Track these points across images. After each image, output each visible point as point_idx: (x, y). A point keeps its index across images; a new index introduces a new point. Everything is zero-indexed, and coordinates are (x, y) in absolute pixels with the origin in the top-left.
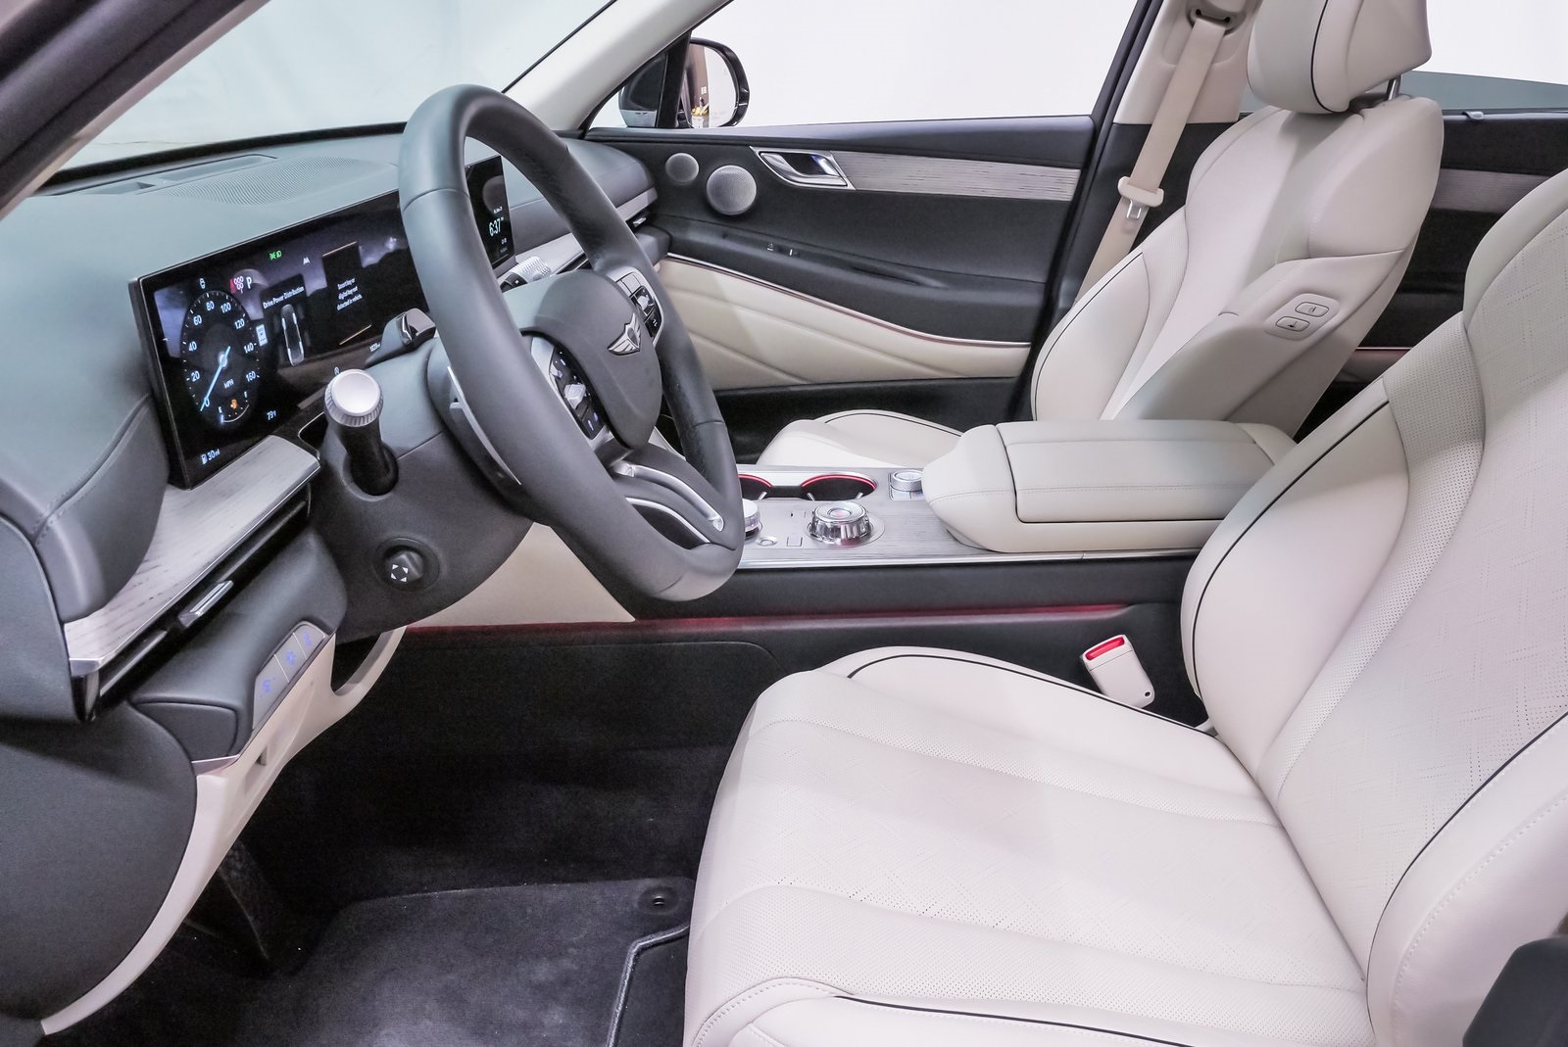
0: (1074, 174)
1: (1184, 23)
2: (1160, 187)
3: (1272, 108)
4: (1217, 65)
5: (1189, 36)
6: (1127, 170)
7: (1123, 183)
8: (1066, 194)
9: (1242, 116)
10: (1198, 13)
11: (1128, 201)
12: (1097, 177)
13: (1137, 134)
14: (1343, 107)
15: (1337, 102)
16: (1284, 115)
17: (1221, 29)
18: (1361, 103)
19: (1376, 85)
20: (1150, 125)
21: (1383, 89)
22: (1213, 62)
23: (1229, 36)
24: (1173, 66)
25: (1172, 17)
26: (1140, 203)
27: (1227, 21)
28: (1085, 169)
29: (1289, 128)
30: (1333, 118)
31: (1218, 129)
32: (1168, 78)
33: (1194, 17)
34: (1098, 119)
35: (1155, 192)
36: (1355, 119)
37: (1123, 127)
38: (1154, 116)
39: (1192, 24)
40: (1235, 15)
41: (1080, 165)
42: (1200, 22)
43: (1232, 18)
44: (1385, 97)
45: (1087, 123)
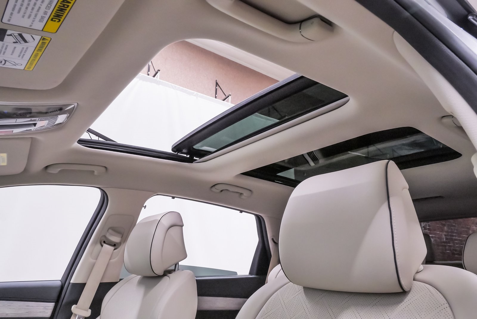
0: (51, 305)
1: (99, 245)
2: (89, 309)
3: (134, 275)
4: (111, 261)
5: (101, 249)
6: (76, 302)
7: (74, 308)
8: (48, 314)
9: (121, 280)
10: (104, 242)
11: (76, 315)
12: (62, 306)
13: (81, 287)
14: (162, 274)
15: (160, 272)
16: (139, 277)
17: (113, 248)
18: (167, 272)
19: (170, 267)
20: (86, 283)
21: (173, 268)
22: (110, 260)
23: (115, 251)
24: (95, 261)
25: (95, 243)
26: (81, 316)
27: (115, 245)
28: (57, 302)
29: (141, 282)
30: (159, 277)
31: (113, 284)
32: (93, 265)
33: (103, 243)
34: (63, 282)
35: (87, 311)
36: (166, 278)
37: (74, 284)
38: (87, 280)
39: (102, 246)
40: (117, 243)
41: (55, 301)
42: (105, 245)
43: (116, 245)
44: (174, 270)
45: (59, 283)
